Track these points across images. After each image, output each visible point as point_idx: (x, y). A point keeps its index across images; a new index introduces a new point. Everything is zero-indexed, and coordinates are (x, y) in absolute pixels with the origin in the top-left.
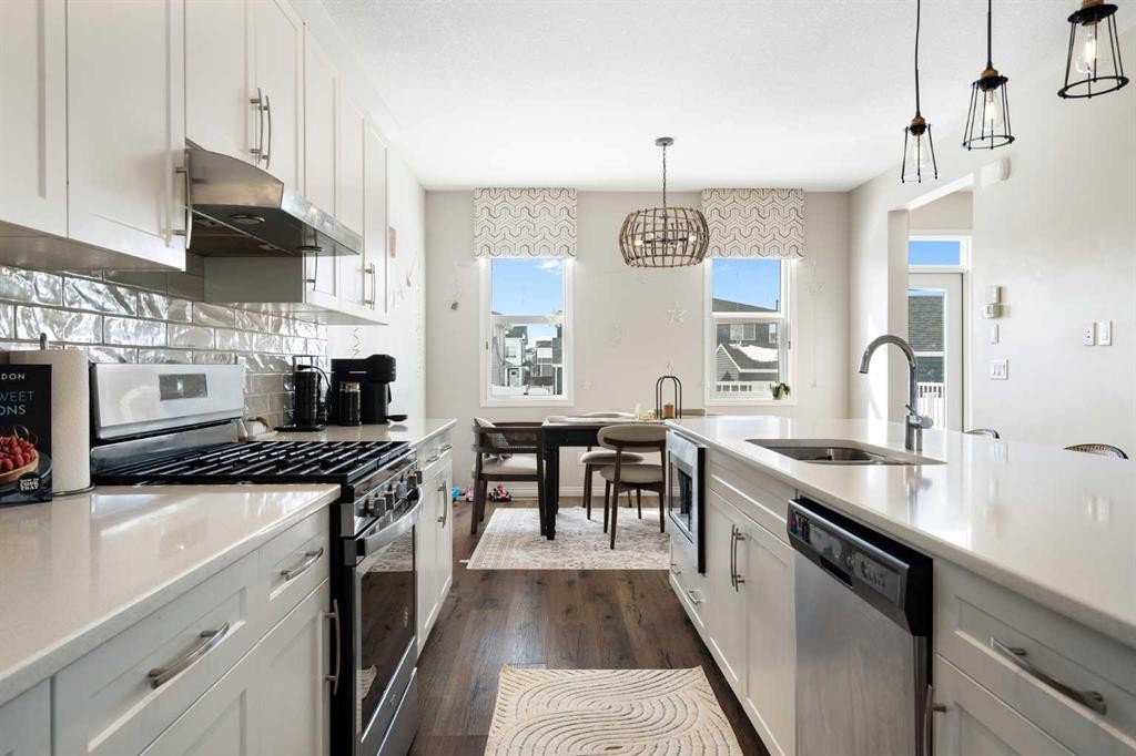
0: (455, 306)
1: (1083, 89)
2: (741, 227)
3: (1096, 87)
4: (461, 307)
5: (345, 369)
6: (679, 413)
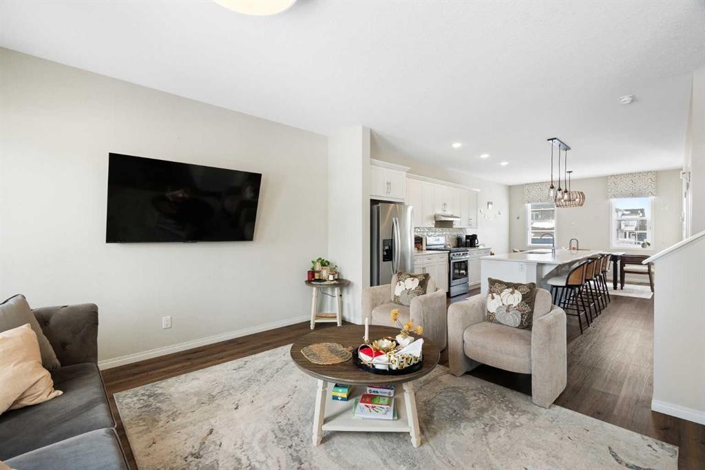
0: (518, 218)
4: (520, 218)
5: (467, 237)
6: (578, 250)
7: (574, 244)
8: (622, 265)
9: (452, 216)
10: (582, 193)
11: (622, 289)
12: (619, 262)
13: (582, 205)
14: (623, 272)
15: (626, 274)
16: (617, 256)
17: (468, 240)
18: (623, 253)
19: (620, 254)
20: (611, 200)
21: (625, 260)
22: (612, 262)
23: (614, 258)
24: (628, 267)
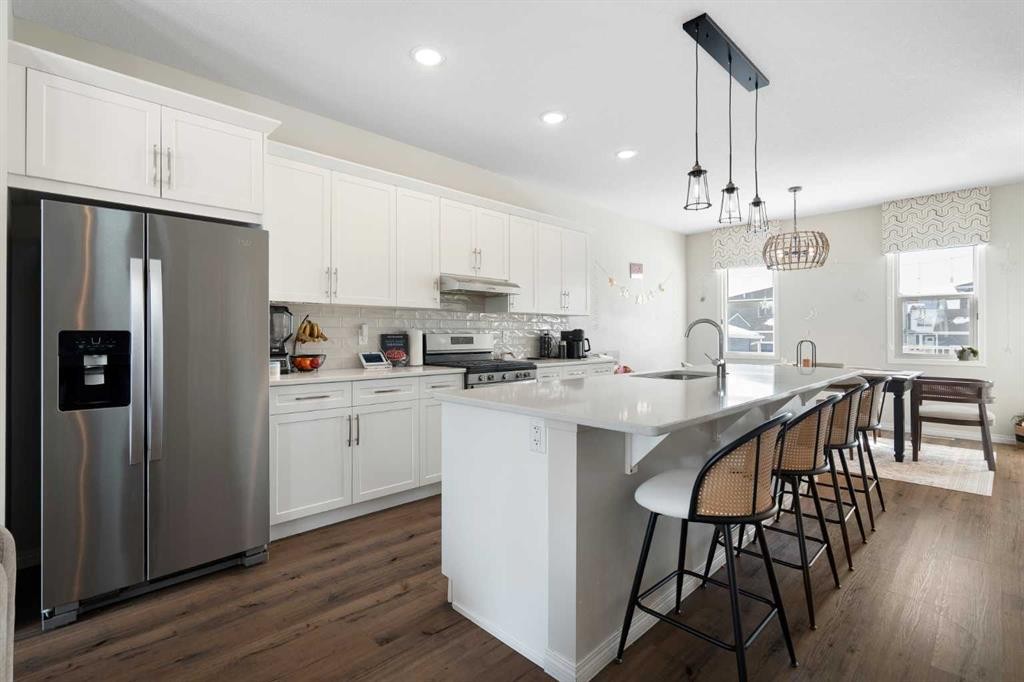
0: (703, 300)
1: (694, 207)
2: (918, 226)
3: (699, 206)
4: (706, 301)
5: (565, 335)
6: (815, 365)
7: (807, 354)
8: (916, 403)
9: (506, 284)
10: (822, 235)
11: (915, 458)
12: (907, 396)
13: (822, 264)
14: (917, 420)
15: (923, 423)
16: (904, 381)
17: (565, 343)
18: (917, 374)
19: (911, 374)
20: (890, 256)
21: (923, 389)
22: (891, 396)
23: (896, 386)
24: (928, 407)
